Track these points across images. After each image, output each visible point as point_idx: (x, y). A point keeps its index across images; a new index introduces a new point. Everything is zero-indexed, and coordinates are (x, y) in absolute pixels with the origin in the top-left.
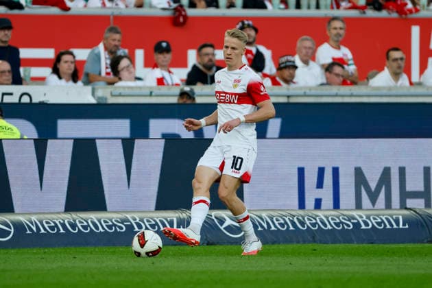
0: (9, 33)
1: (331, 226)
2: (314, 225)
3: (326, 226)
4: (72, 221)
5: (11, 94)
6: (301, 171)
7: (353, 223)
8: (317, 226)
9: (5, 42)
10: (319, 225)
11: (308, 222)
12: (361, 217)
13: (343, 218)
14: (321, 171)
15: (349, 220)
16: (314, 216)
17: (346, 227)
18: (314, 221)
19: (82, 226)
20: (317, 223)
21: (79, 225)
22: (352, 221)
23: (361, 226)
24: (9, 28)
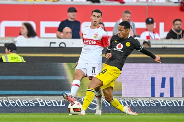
0: (75, 13)
1: (144, 105)
2: (135, 104)
3: (141, 105)
4: (7, 101)
5: (55, 43)
6: (153, 79)
7: (156, 104)
8: (137, 105)
9: (73, 19)
10: (138, 104)
11: (132, 103)
12: (161, 101)
13: (151, 101)
14: (164, 79)
15: (155, 102)
16: (136, 100)
17: (152, 105)
18: (136, 102)
19: (12, 103)
20: (137, 103)
21: (10, 103)
22: (156, 103)
23: (160, 105)
24: (76, 11)
